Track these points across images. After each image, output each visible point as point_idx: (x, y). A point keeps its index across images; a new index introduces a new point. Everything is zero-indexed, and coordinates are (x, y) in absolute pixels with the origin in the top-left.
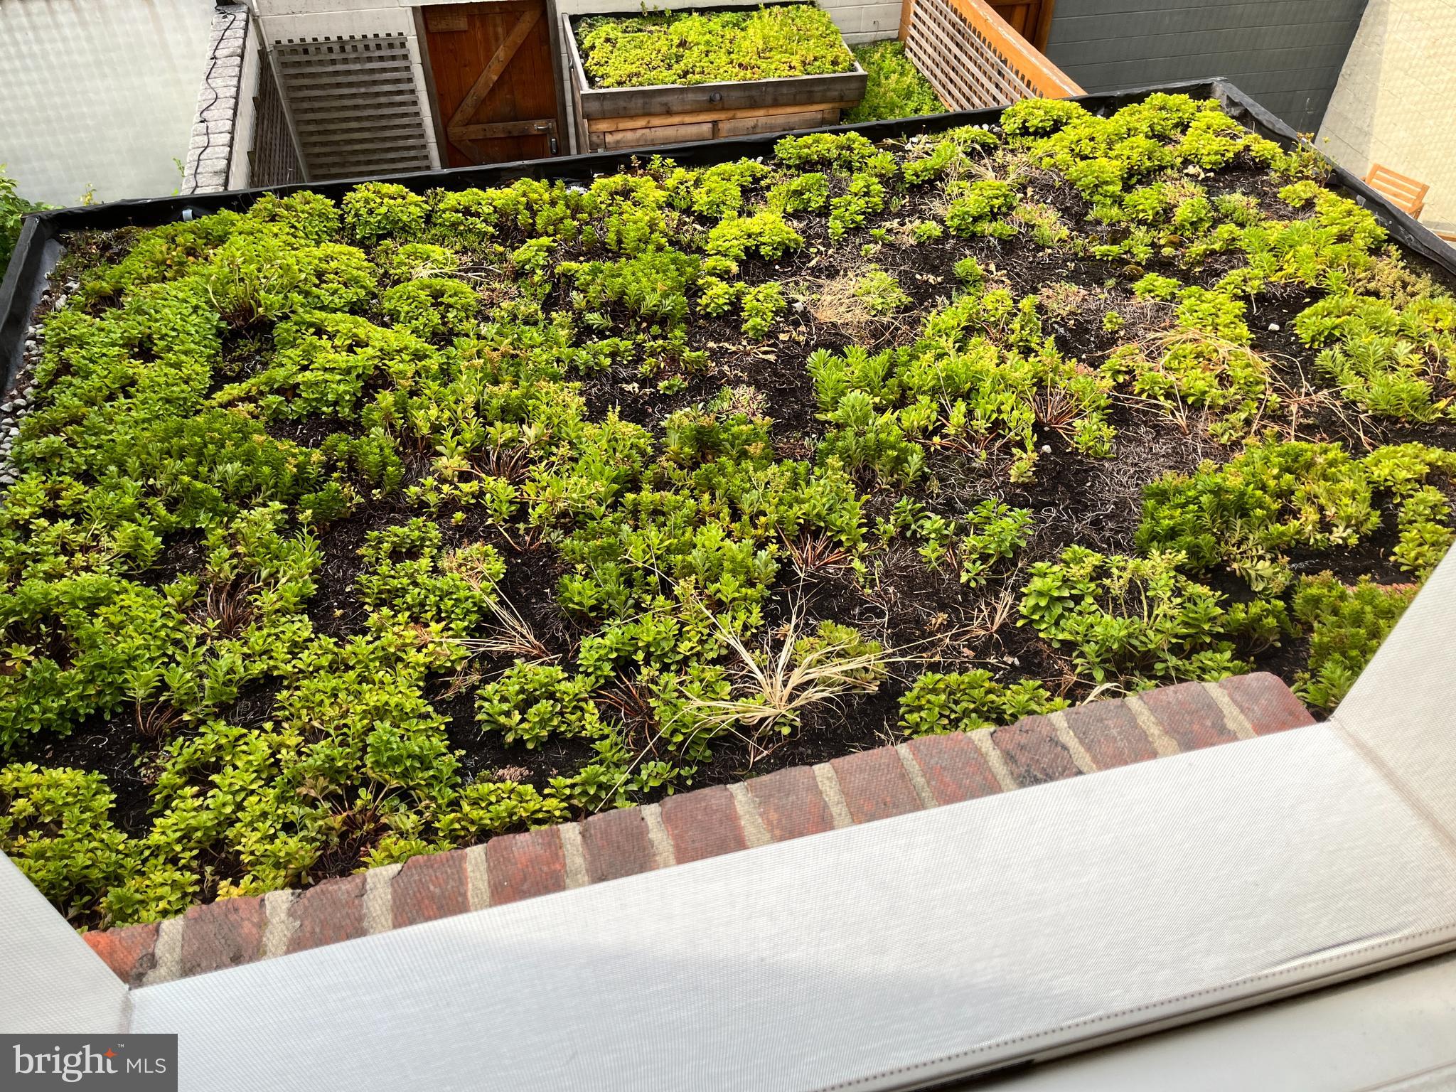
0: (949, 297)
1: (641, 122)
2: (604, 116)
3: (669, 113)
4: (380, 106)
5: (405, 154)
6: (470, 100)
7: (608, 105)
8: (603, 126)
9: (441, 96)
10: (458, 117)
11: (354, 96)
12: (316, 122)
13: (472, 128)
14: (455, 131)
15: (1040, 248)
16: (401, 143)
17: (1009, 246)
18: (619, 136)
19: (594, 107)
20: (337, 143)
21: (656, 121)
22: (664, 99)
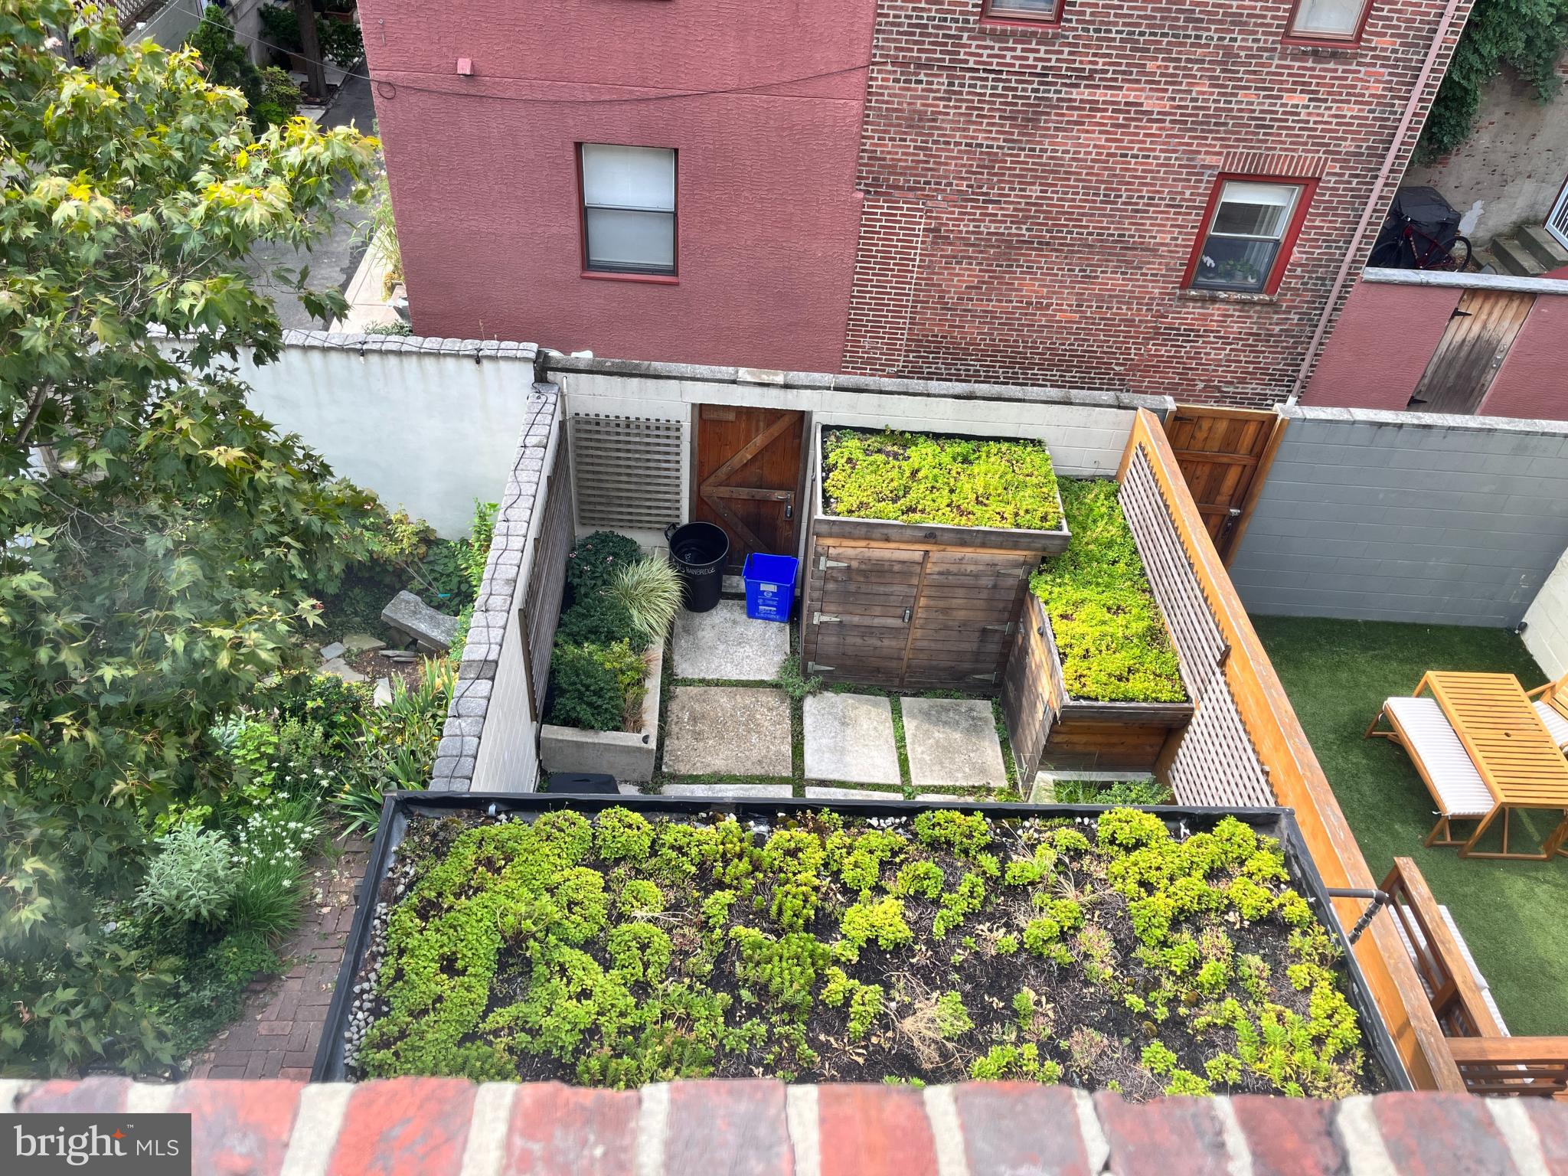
0: (1003, 1026)
1: (863, 543)
2: (830, 535)
3: (887, 540)
4: (648, 468)
5: (661, 504)
6: (725, 469)
7: (835, 529)
8: (829, 542)
9: (701, 464)
10: (712, 479)
11: (629, 459)
12: (594, 472)
13: (722, 489)
14: (707, 489)
15: (1087, 983)
16: (660, 496)
17: (1067, 973)
18: (840, 550)
19: (824, 529)
20: (607, 489)
21: (873, 544)
22: (885, 531)
